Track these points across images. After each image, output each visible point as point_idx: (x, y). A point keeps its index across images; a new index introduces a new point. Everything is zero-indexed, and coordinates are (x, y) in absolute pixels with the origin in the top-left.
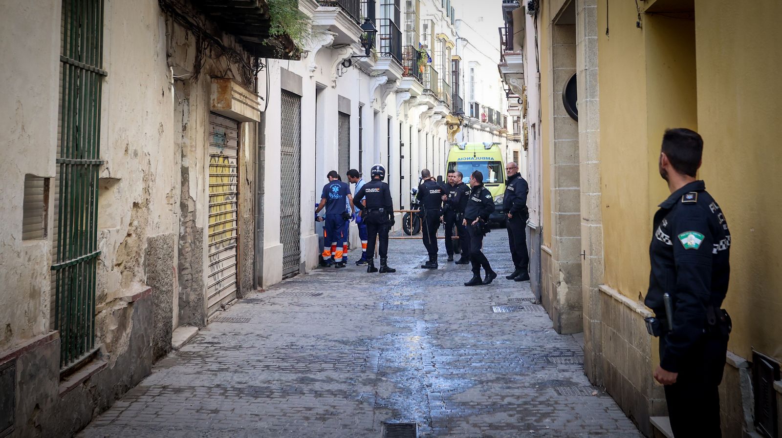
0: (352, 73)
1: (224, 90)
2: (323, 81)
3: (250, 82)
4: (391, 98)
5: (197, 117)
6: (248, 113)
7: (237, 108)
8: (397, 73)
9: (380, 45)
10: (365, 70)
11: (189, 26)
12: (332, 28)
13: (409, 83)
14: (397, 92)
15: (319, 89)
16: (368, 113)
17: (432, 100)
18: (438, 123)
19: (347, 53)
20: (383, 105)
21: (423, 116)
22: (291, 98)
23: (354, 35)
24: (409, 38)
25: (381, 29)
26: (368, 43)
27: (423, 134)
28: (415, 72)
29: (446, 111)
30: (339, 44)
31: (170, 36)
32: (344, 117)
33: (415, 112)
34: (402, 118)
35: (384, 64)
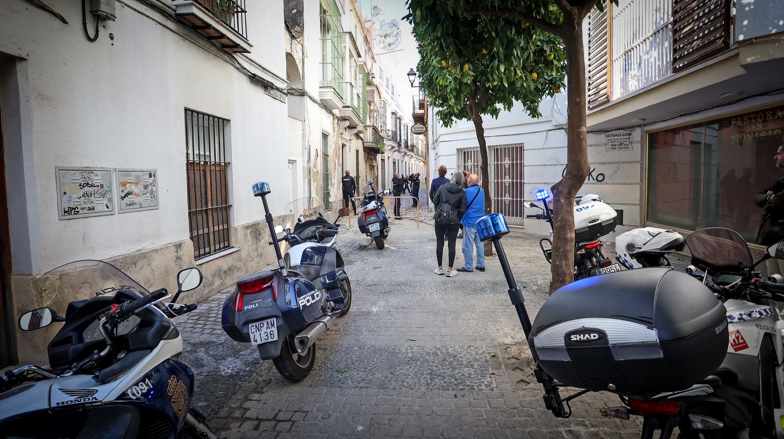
0: (396, 152)
1: (372, 161)
2: (389, 156)
3: (375, 159)
4: (406, 157)
5: (368, 166)
6: (376, 165)
7: (374, 164)
8: (407, 152)
9: (403, 145)
10: (399, 151)
11: (366, 152)
12: (391, 145)
13: (411, 153)
14: (408, 155)
15: (389, 158)
16: (400, 161)
17: (417, 157)
18: (420, 162)
19: (395, 149)
20: (404, 159)
21: (415, 160)
22: (383, 160)
23: (396, 145)
24: (411, 142)
25: (403, 141)
26: (399, 145)
27: (416, 165)
28: (412, 150)
29: (422, 159)
30: (393, 147)
31: (365, 154)
32: (394, 163)
33: (413, 160)
34: (409, 161)
35: (404, 150)
